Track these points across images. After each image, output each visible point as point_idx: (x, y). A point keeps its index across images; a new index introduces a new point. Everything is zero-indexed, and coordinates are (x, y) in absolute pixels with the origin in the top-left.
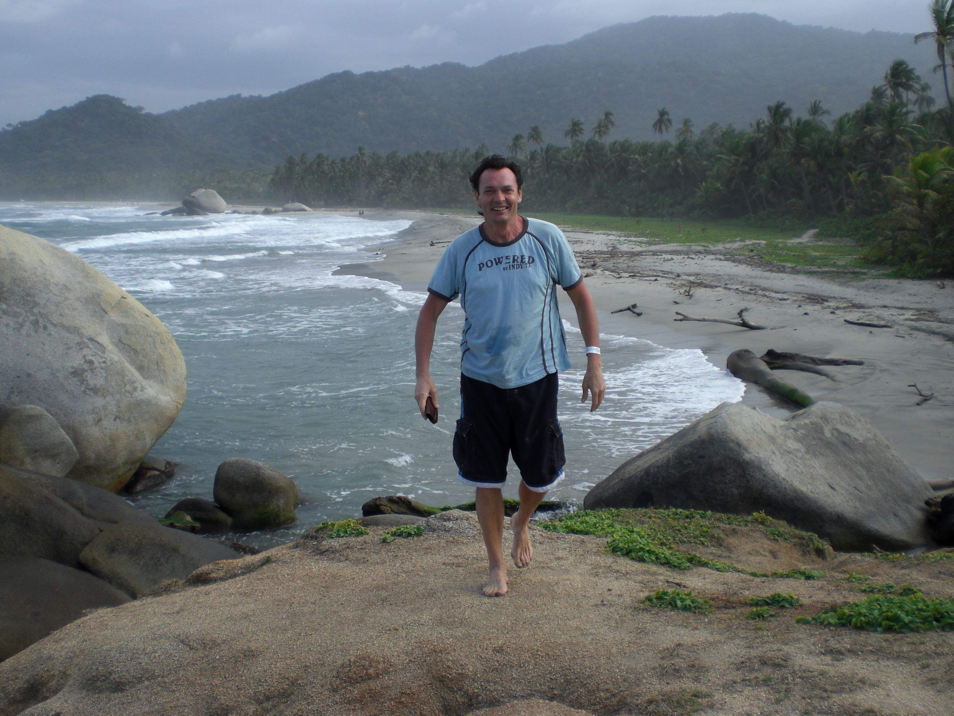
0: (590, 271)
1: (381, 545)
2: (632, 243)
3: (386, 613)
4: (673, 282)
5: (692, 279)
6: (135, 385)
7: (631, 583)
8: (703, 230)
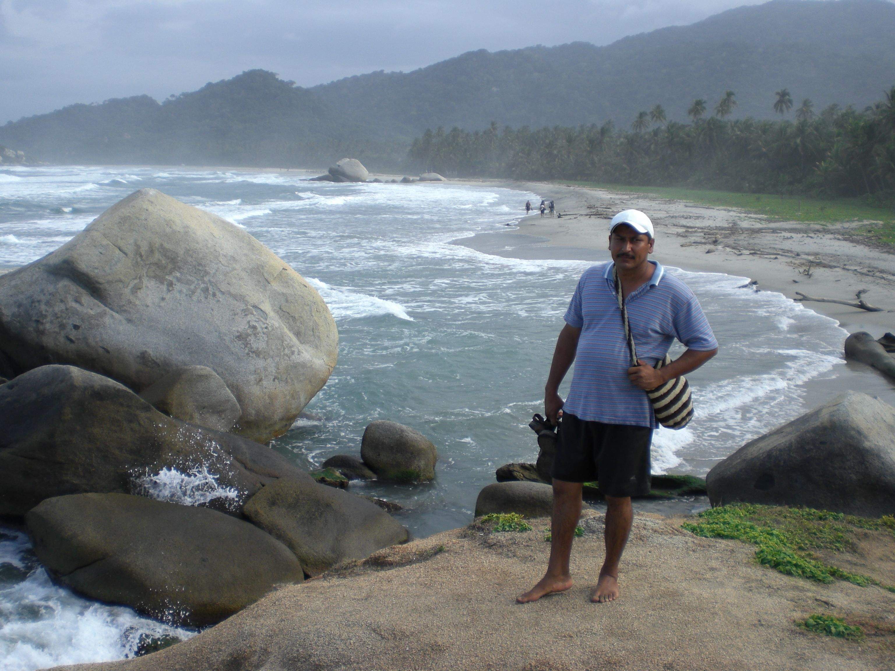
0: (712, 247)
1: (545, 543)
2: (752, 220)
3: (558, 618)
4: (793, 261)
5: (811, 258)
6: (293, 349)
7: (784, 601)
8: (822, 209)
